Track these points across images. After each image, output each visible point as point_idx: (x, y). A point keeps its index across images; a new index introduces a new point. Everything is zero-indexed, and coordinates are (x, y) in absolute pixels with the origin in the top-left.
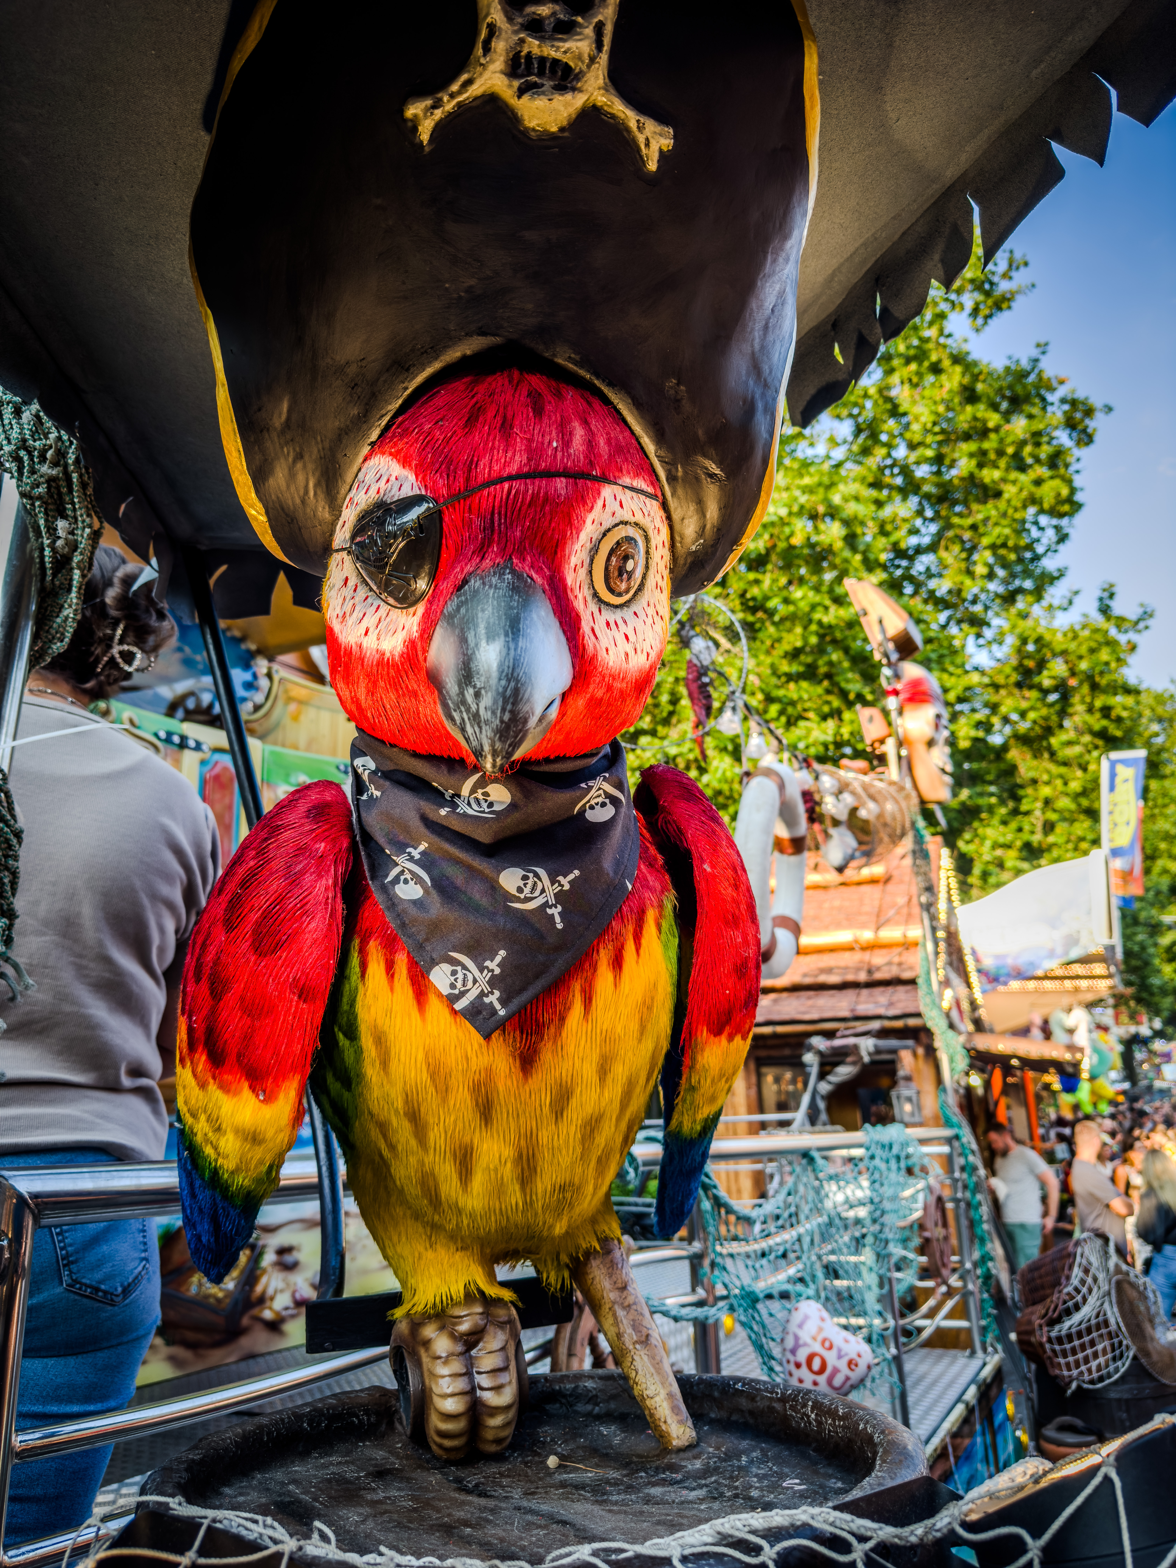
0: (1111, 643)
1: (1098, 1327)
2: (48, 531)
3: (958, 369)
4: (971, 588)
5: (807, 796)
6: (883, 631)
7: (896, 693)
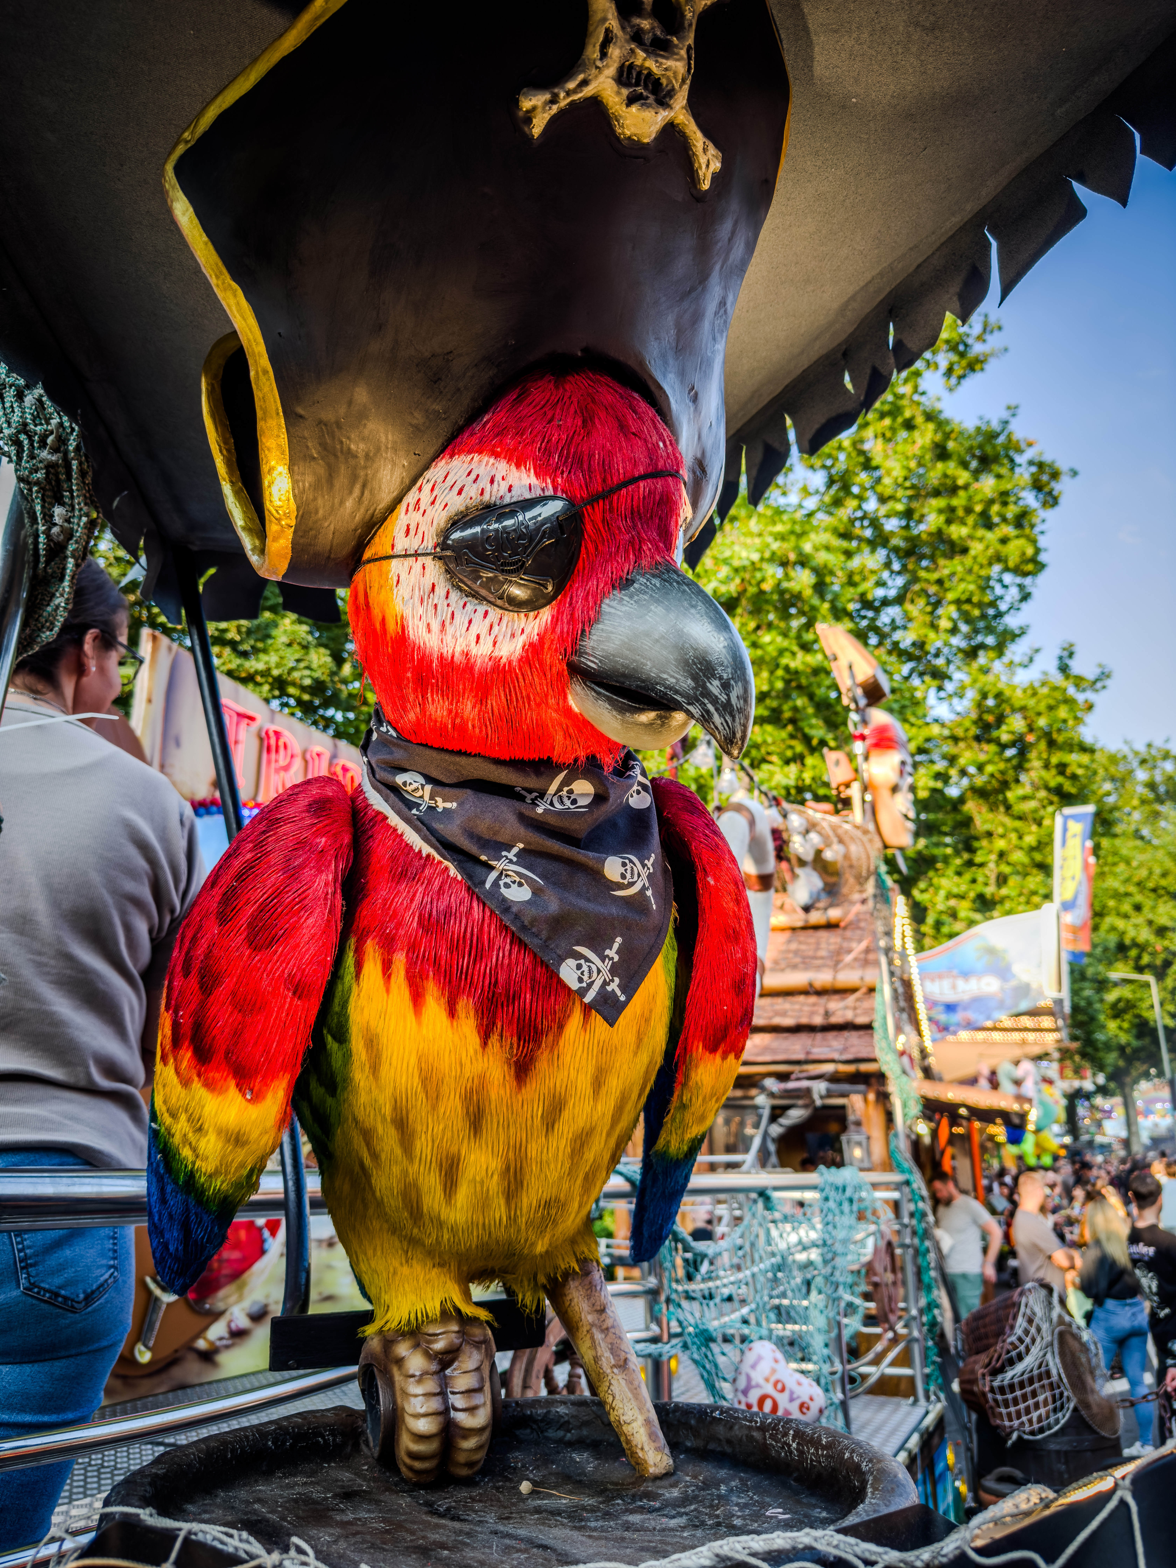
0: (1069, 701)
1: (1040, 1378)
2: (44, 518)
3: (931, 426)
4: (935, 641)
5: (776, 834)
6: (853, 676)
7: (862, 737)
